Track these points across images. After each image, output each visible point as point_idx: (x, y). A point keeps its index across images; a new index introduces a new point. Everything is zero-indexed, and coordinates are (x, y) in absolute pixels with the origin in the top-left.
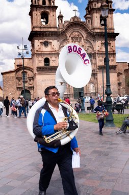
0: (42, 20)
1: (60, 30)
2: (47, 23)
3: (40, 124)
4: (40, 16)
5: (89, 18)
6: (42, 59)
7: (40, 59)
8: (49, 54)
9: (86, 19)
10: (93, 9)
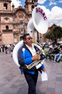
0: (4, 7)
1: (13, 12)
2: (7, 9)
3: (23, 58)
4: (3, 5)
5: (26, 7)
6: (5, 26)
7: (4, 26)
8: (8, 24)
9: (25, 7)
10: (28, 3)
